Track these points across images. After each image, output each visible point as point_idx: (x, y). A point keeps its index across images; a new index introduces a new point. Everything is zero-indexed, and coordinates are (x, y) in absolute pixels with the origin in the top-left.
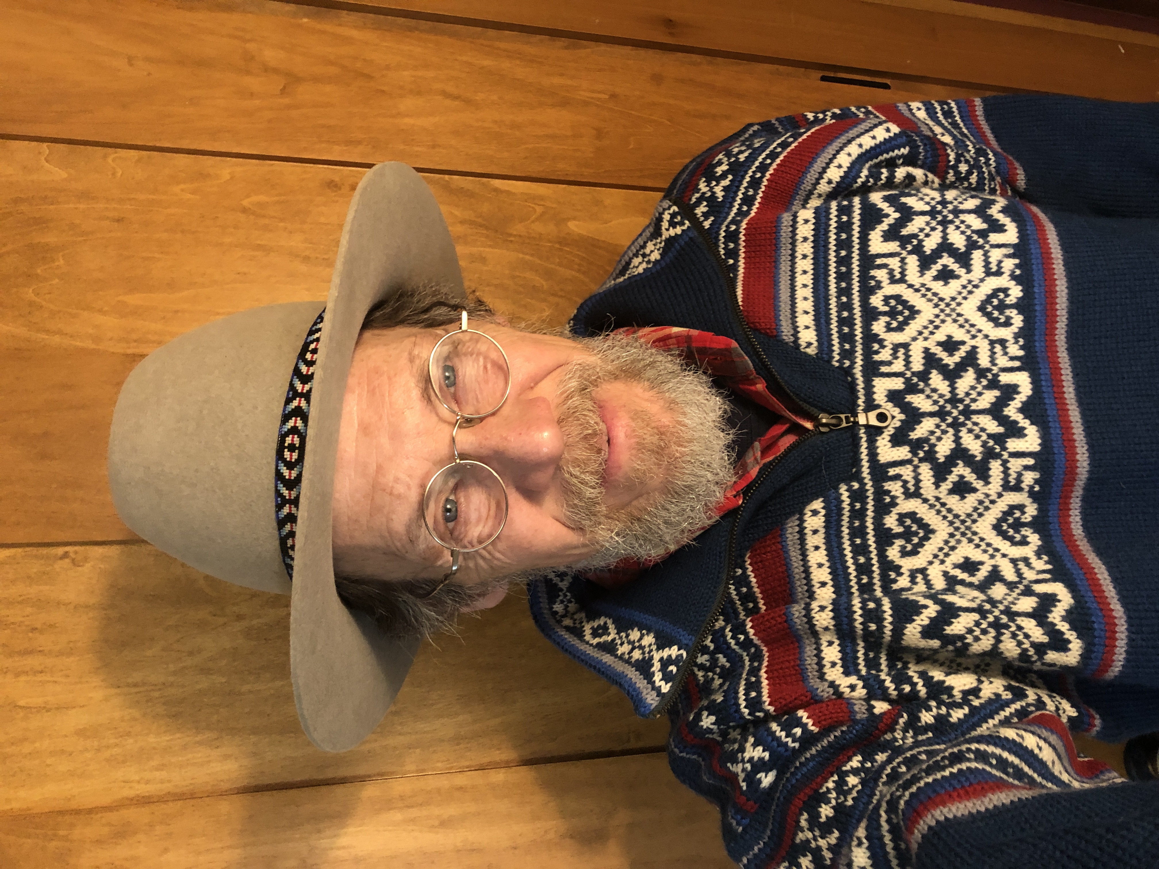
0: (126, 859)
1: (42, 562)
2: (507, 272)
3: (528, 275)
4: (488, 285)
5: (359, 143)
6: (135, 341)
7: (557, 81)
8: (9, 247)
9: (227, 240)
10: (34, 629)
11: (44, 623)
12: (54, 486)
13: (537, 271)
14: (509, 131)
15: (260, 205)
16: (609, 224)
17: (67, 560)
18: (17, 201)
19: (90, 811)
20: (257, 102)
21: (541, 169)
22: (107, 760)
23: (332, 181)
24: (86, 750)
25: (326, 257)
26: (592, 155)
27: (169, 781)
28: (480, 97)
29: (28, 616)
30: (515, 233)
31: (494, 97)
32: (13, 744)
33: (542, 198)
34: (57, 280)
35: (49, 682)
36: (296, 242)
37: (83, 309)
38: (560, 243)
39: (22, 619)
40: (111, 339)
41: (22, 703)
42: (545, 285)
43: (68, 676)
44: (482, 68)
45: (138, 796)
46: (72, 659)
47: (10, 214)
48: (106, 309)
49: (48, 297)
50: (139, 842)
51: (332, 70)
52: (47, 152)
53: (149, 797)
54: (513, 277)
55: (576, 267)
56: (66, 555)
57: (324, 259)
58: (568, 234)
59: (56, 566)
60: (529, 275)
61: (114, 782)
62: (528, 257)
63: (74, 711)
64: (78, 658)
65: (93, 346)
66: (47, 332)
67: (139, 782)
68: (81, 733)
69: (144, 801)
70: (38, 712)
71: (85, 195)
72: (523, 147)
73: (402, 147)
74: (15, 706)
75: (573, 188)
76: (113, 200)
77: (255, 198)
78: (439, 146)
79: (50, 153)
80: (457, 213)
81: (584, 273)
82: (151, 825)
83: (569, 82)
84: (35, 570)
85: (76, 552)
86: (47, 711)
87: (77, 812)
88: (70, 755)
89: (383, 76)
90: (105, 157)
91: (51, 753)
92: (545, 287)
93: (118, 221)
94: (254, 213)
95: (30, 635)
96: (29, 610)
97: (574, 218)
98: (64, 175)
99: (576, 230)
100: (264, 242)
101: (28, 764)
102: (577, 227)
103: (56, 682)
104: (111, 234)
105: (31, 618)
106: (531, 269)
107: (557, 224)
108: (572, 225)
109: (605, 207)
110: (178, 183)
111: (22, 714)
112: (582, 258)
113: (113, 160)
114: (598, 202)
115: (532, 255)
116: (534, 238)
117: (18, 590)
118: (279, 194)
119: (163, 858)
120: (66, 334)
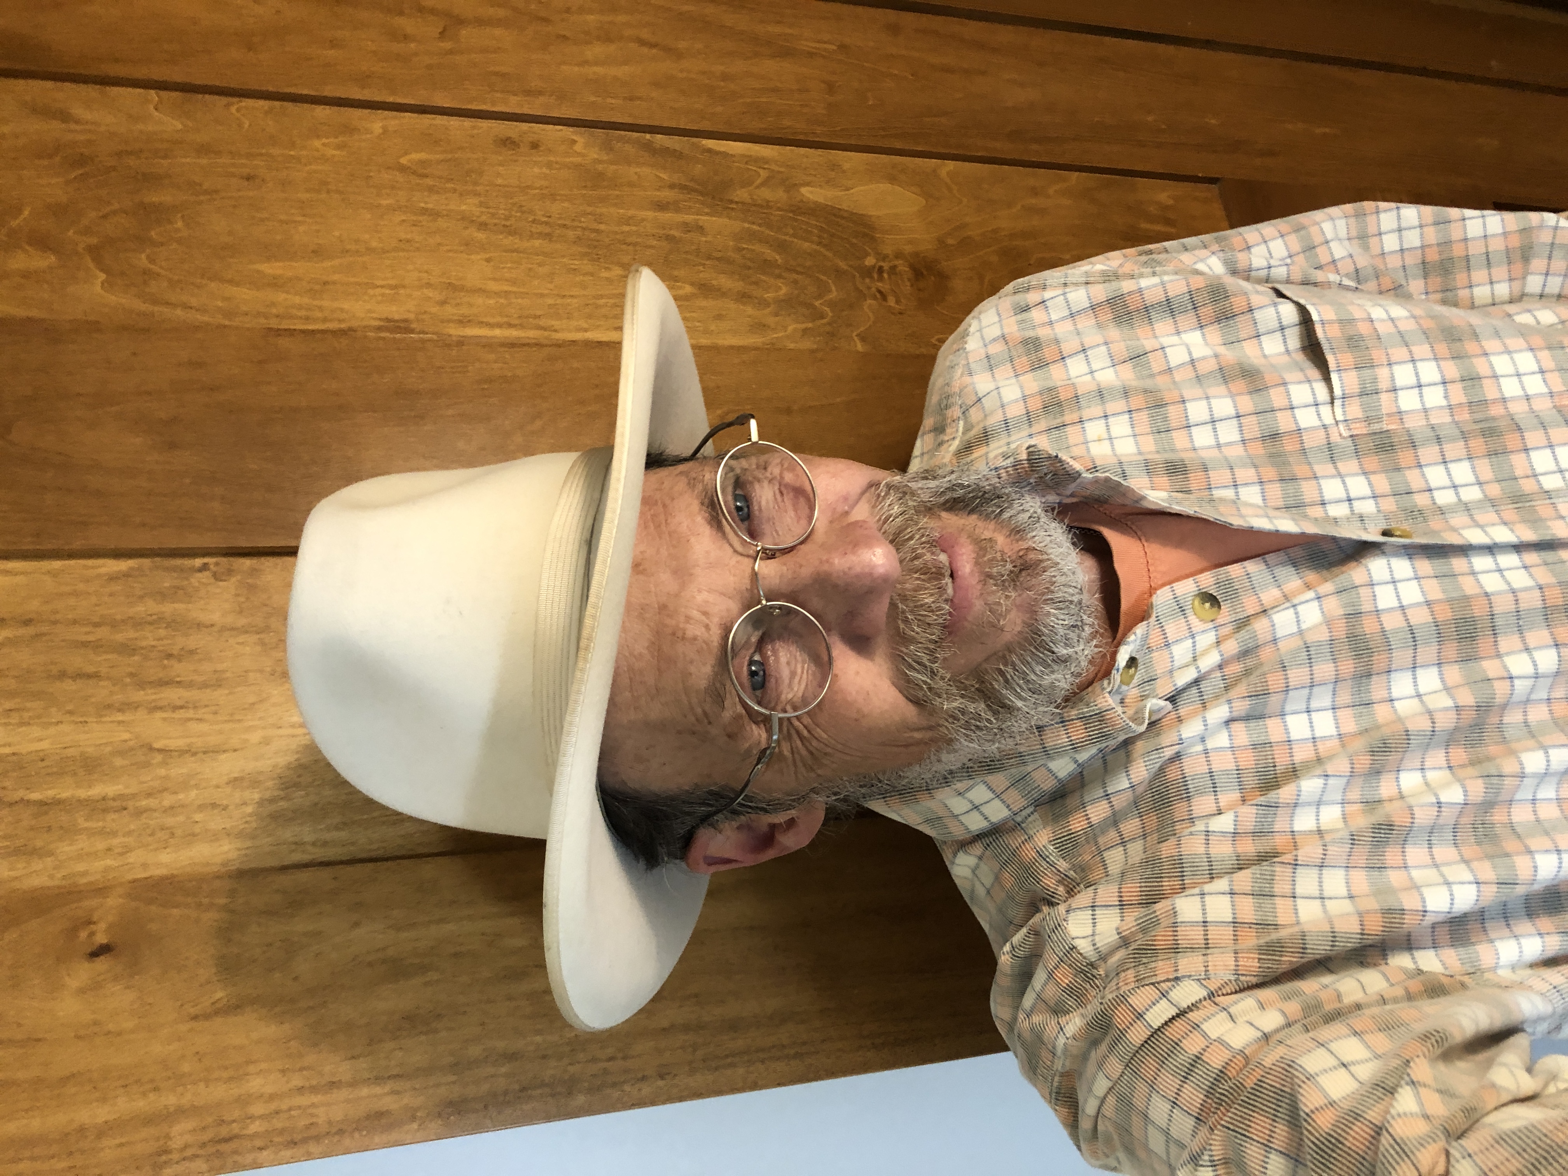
0: (306, 935)
1: (175, 575)
2: (731, 243)
3: (758, 247)
5: (541, 93)
6: (277, 316)
7: (773, 29)
8: (116, 206)
9: (384, 202)
10: (170, 656)
11: (182, 649)
12: (187, 481)
13: (767, 242)
14: (722, 84)
15: (422, 163)
16: (852, 191)
17: (207, 573)
18: (121, 154)
20: (412, 45)
21: (763, 126)
23: (509, 138)
24: (245, 804)
25: (508, 223)
26: (824, 112)
27: (353, 844)
28: (682, 45)
29: (161, 639)
30: (736, 199)
31: (699, 46)
32: (149, 795)
33: (766, 161)
34: (174, 246)
35: (192, 719)
36: (469, 206)
37: (210, 279)
38: (792, 211)
39: (153, 643)
40: (246, 313)
41: (156, 745)
42: (780, 259)
43: (215, 713)
44: (680, 14)
46: (219, 692)
47: (114, 168)
48: (237, 279)
49: (165, 264)
50: (320, 913)
51: (501, 12)
52: (156, 100)
53: (329, 861)
54: (739, 250)
55: (815, 239)
56: (205, 567)
57: (504, 226)
58: (802, 201)
59: (193, 580)
60: (760, 248)
61: (282, 844)
62: (755, 227)
63: (226, 755)
64: (227, 692)
65: (225, 322)
66: (167, 304)
67: (314, 844)
68: (236, 782)
70: (180, 756)
71: (206, 149)
72: (741, 100)
73: (592, 99)
74: (151, 749)
75: (803, 151)
76: (240, 155)
77: (415, 156)
78: (639, 98)
79: (161, 101)
80: (664, 176)
81: (825, 246)
82: (335, 893)
83: (787, 30)
84: (166, 585)
85: (217, 564)
86: (192, 756)
89: (563, 20)
90: (228, 106)
91: (200, 806)
92: (780, 262)
93: (248, 178)
94: (415, 173)
95: (166, 662)
96: (162, 632)
97: (808, 184)
98: (179, 125)
99: (811, 197)
100: (430, 206)
101: (170, 821)
102: (812, 194)
103: (200, 720)
104: (241, 194)
105: (165, 642)
106: (760, 241)
107: (787, 191)
108: (806, 192)
109: (844, 172)
110: (318, 137)
111: (159, 758)
112: (821, 229)
113: (238, 110)
114: (834, 167)
115: (760, 225)
116: (761, 206)
117: (148, 607)
118: (445, 152)
119: (354, 934)
120: (190, 308)
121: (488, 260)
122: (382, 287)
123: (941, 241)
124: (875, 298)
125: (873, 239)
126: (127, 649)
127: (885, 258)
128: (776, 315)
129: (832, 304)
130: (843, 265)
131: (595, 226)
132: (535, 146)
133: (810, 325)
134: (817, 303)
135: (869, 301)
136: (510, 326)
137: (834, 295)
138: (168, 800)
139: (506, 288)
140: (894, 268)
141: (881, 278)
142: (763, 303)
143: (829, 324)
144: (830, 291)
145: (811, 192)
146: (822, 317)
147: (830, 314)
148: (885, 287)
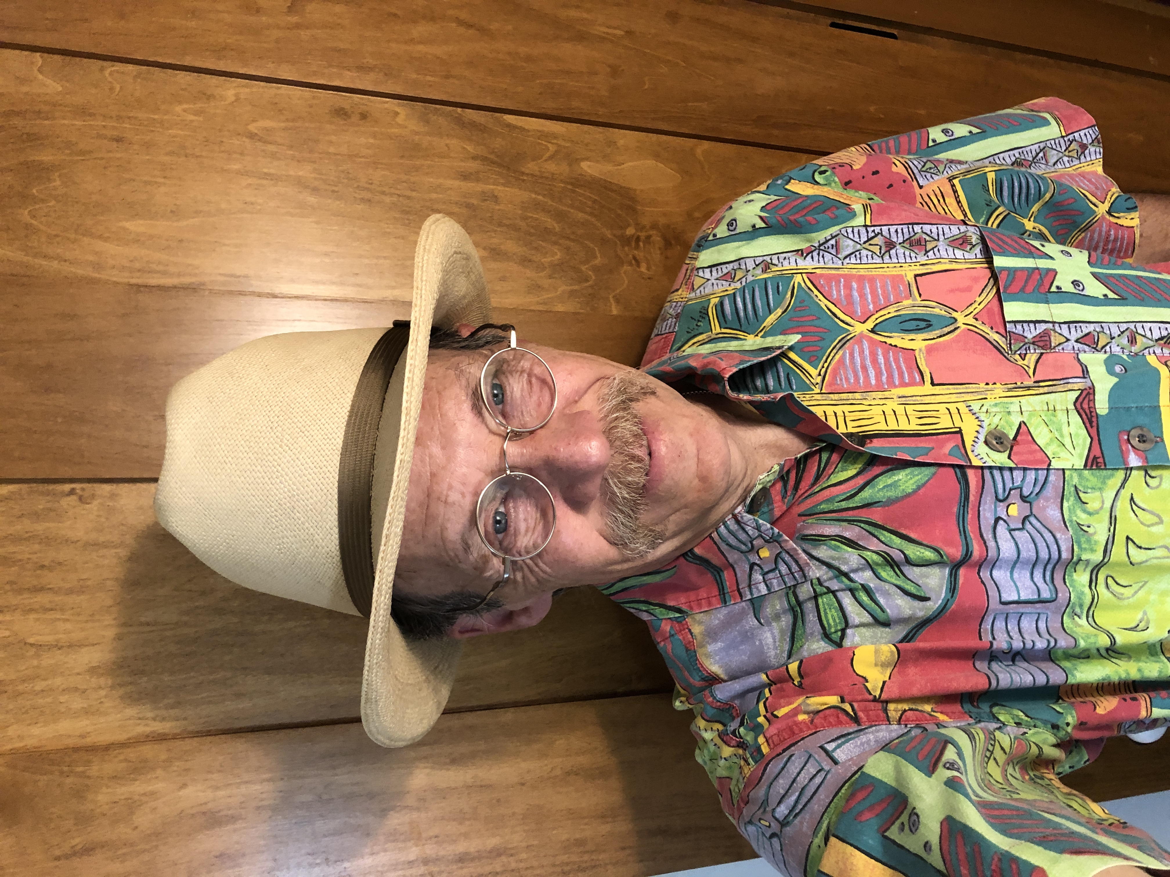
0: (145, 794)
1: (48, 498)
2: (520, 212)
3: (540, 216)
4: (500, 225)
5: (371, 69)
6: (139, 271)
7: (574, 13)
9: (234, 166)
10: (43, 567)
11: (53, 561)
12: (60, 420)
13: (549, 212)
14: (525, 64)
15: (267, 130)
16: (623, 166)
17: (74, 498)
18: (9, 114)
19: (107, 748)
20: (264, 18)
21: (555, 106)
22: (122, 698)
23: (342, 109)
24: (100, 688)
25: (336, 189)
26: (607, 94)
27: (185, 719)
28: (494, 26)
29: (35, 553)
30: (527, 171)
31: (510, 27)
32: (24, 681)
33: (555, 136)
34: (54, 202)
35: (59, 619)
37: (84, 235)
38: (572, 184)
39: (30, 556)
40: (113, 267)
41: (31, 640)
42: (557, 227)
43: (79, 614)
45: (153, 732)
46: (82, 597)
48: (106, 235)
49: (44, 219)
50: (157, 778)
52: (40, 63)
53: (165, 734)
54: (525, 218)
55: (588, 209)
56: (72, 492)
57: (333, 191)
58: (581, 174)
59: (63, 503)
60: (542, 217)
61: (130, 719)
62: (540, 198)
63: (87, 648)
64: (89, 597)
65: (94, 275)
66: (45, 257)
67: (154, 719)
68: (94, 670)
69: (161, 738)
70: (49, 649)
71: (82, 111)
72: (538, 81)
73: (414, 76)
74: (26, 644)
75: (586, 127)
76: (111, 117)
77: (262, 124)
78: (453, 77)
79: (44, 64)
80: (470, 148)
81: (595, 216)
82: (169, 761)
83: (585, 15)
84: (41, 507)
85: (83, 489)
86: (59, 649)
87: (93, 749)
88: (84, 692)
90: (102, 69)
91: (64, 690)
92: (557, 229)
94: (261, 139)
95: (39, 572)
96: (37, 547)
97: (587, 159)
98: (59, 88)
99: (589, 171)
100: (272, 171)
101: (41, 701)
103: (67, 620)
104: (111, 155)
105: (39, 555)
106: (543, 210)
107: (570, 165)
108: (585, 165)
109: (618, 148)
110: (180, 103)
111: (32, 651)
112: (595, 201)
113: (111, 74)
114: (611, 143)
115: (544, 196)
116: (547, 178)
117: (25, 526)
118: (287, 120)
119: (182, 793)
120: (65, 261)
121: (317, 223)
122: (228, 245)
123: (689, 215)
124: (631, 264)
125: (634, 210)
126: (7, 561)
127: (643, 228)
128: (550, 277)
129: (596, 269)
130: (608, 234)
131: (408, 193)
132: (364, 116)
133: (576, 287)
134: (584, 268)
135: (626, 267)
137: (598, 261)
138: (40, 685)
140: (648, 237)
141: (637, 247)
142: (540, 267)
143: (591, 287)
144: (596, 257)
145: (589, 167)
146: (587, 280)
147: (594, 277)
148: (640, 254)
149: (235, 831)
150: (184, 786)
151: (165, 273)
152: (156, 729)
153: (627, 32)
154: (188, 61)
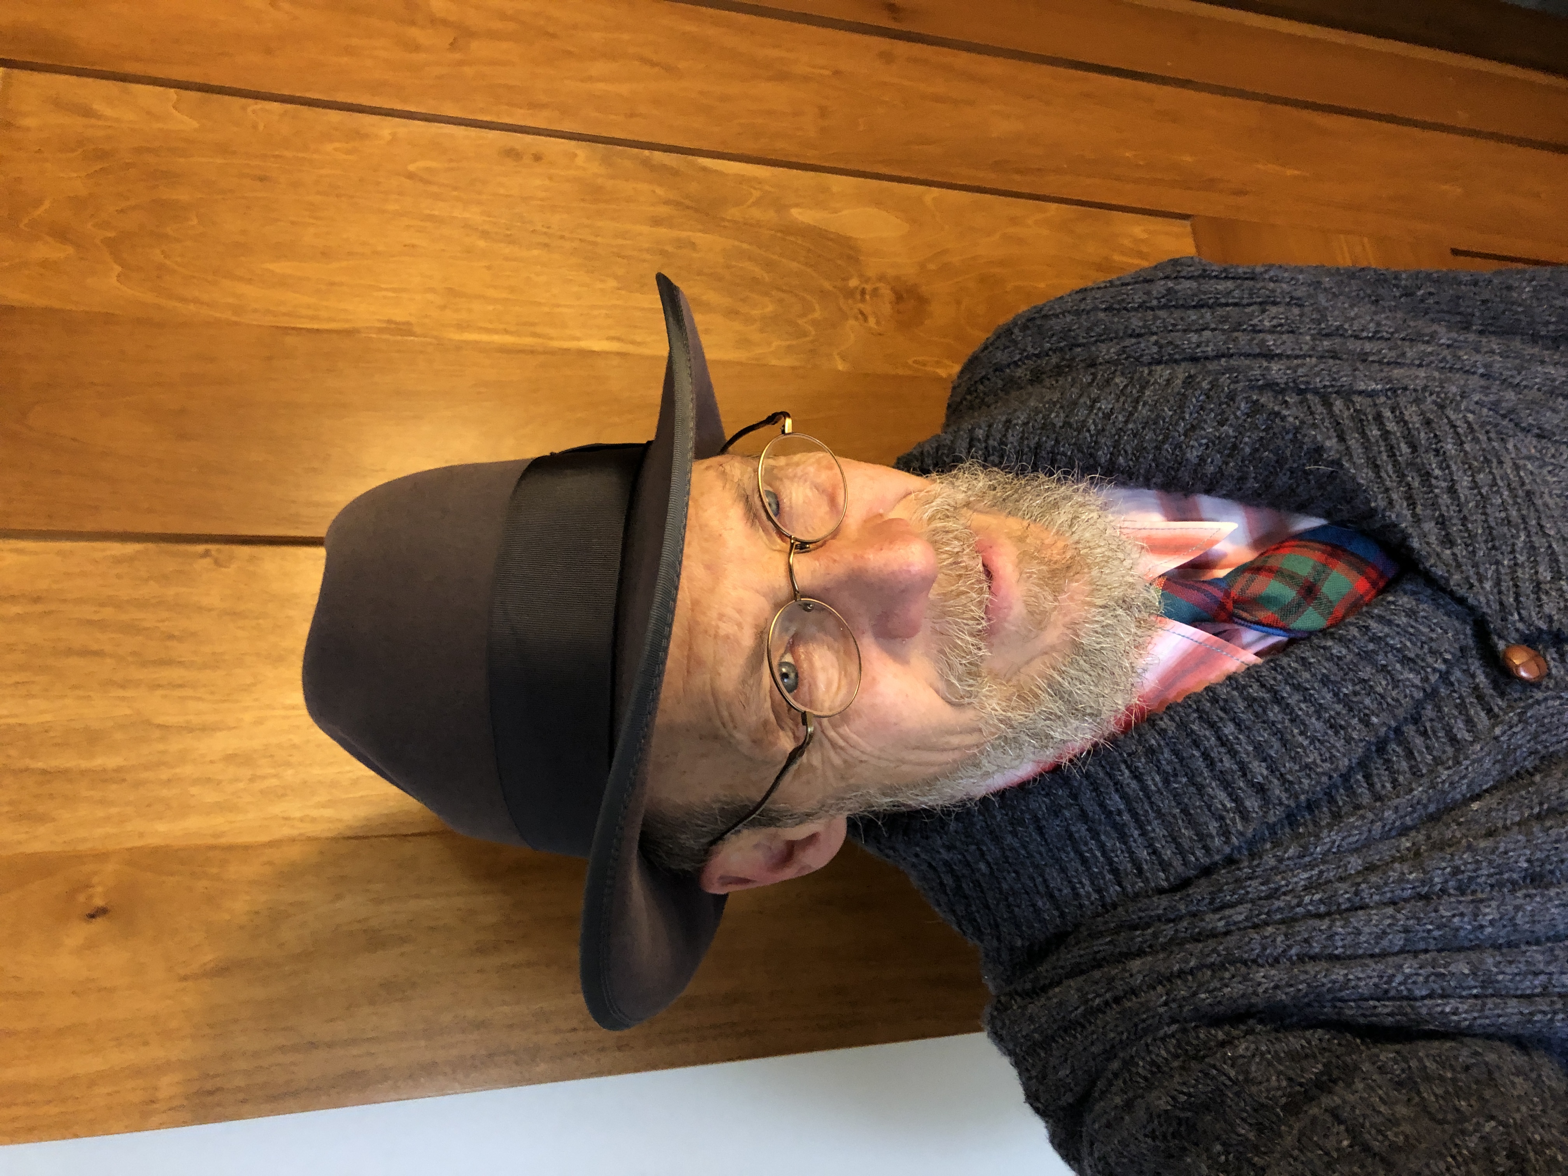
1: (179, 559)
2: (722, 260)
3: (747, 265)
4: (700, 273)
5: (544, 107)
6: (284, 314)
8: (134, 201)
9: (392, 207)
10: (171, 637)
11: (183, 631)
12: (194, 470)
13: (756, 261)
14: (720, 104)
15: (428, 169)
16: (839, 214)
17: (208, 559)
18: (141, 151)
19: (246, 848)
20: (423, 55)
22: (262, 792)
23: (513, 149)
24: (237, 780)
25: (509, 233)
26: (816, 135)
27: (340, 820)
28: (682, 65)
30: (729, 218)
31: (699, 66)
32: (148, 768)
33: (759, 181)
34: (189, 242)
35: (190, 698)
36: (473, 214)
37: (223, 276)
38: (781, 231)
39: (156, 624)
40: (255, 311)
41: (158, 721)
42: (767, 278)
43: (212, 693)
45: (301, 835)
46: (217, 673)
47: (133, 165)
48: (248, 277)
49: (179, 259)
51: (511, 26)
52: (175, 98)
54: (728, 267)
55: (803, 259)
56: (207, 554)
57: (505, 235)
58: (791, 222)
59: (195, 565)
60: (749, 266)
61: (272, 818)
62: (745, 246)
63: (222, 733)
64: (224, 673)
65: (234, 319)
66: (181, 299)
67: (302, 820)
68: (230, 758)
70: (178, 732)
71: (222, 149)
72: (738, 121)
73: (594, 114)
74: (151, 724)
75: (795, 172)
76: (254, 156)
77: (422, 164)
78: (640, 115)
79: (180, 100)
80: (660, 192)
81: (811, 266)
84: (170, 569)
86: (190, 732)
87: (230, 848)
88: (219, 784)
89: (570, 36)
90: (244, 108)
91: (194, 780)
92: (767, 279)
93: (262, 179)
94: (422, 180)
95: (167, 642)
96: (165, 614)
97: (797, 205)
98: (195, 124)
99: (801, 218)
100: (435, 213)
101: (165, 792)
102: (802, 215)
103: (200, 699)
104: (254, 194)
105: (166, 623)
106: (750, 259)
107: (778, 211)
108: (795, 212)
109: (833, 195)
110: (330, 141)
111: (157, 733)
112: (809, 250)
113: (253, 112)
114: (825, 189)
115: (750, 244)
116: (751, 225)
117: (150, 590)
118: (451, 160)
119: (338, 905)
120: (202, 303)
121: (489, 268)
122: (386, 290)
123: (922, 266)
124: (856, 319)
125: (857, 260)
126: (131, 629)
127: (867, 280)
128: (762, 331)
129: (815, 323)
130: (827, 285)
131: (592, 238)
132: (537, 158)
133: (794, 343)
134: (800, 321)
135: (852, 322)
136: (506, 332)
137: (817, 315)
138: (165, 774)
139: (504, 295)
140: (875, 290)
141: (863, 300)
142: (748, 320)
143: (812, 342)
144: (814, 310)
146: (805, 334)
147: (813, 333)
148: (866, 308)
149: (402, 954)
150: (339, 897)
151: (313, 318)
152: (302, 831)
153: (837, 73)
154: (341, 97)
